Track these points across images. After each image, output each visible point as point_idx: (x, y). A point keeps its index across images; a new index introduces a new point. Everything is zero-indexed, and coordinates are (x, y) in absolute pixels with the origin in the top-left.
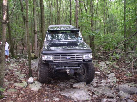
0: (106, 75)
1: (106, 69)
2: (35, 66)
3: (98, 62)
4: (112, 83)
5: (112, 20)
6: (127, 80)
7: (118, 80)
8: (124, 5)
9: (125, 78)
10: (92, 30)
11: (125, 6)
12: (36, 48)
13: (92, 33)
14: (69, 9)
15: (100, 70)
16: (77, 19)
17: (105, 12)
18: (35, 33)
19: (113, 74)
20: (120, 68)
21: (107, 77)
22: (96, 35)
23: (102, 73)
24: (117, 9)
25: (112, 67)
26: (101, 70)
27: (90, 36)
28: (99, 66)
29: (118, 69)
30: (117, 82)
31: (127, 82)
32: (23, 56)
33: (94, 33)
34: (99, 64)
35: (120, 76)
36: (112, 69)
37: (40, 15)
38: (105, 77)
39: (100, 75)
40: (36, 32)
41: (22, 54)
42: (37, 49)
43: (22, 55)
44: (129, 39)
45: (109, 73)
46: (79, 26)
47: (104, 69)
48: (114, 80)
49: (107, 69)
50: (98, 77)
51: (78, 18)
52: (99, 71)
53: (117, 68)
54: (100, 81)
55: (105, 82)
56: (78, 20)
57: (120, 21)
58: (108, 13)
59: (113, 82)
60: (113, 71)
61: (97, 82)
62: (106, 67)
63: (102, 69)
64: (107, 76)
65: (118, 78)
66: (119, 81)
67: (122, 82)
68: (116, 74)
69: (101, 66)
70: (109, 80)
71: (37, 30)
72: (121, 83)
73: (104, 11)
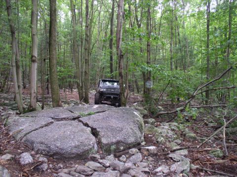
0: (168, 154)
1: (169, 137)
3: (156, 124)
4: (181, 175)
5: (185, 46)
6: (213, 166)
7: (194, 167)
8: (206, 21)
9: (208, 160)
10: (148, 63)
12: (33, 91)
13: (148, 66)
15: (157, 142)
16: (119, 38)
17: (174, 31)
18: (34, 61)
19: (185, 152)
20: (197, 138)
21: (171, 158)
22: (155, 71)
23: (160, 148)
24: (195, 27)
25: (183, 135)
26: (159, 140)
27: (144, 73)
28: (156, 131)
29: (195, 139)
30: (191, 170)
31: (213, 171)
32: (14, 106)
33: (150, 67)
34: (156, 128)
35: (199, 155)
36: (181, 140)
38: (166, 159)
39: (155, 152)
40: (34, 58)
42: (35, 92)
43: (13, 104)
45: (175, 148)
46: (121, 52)
47: (167, 137)
48: (185, 168)
49: (171, 138)
50: (151, 159)
51: (121, 37)
52: (154, 144)
53: (191, 137)
54: (155, 167)
55: (165, 171)
56: (121, 40)
58: (179, 34)
59: (182, 172)
60: (184, 143)
61: (147, 169)
62: (171, 133)
63: (162, 138)
64: (170, 156)
65: (194, 161)
66: (197, 169)
67: (202, 171)
68: (189, 151)
69: (161, 133)
70: (174, 167)
71: (36, 56)
72: (202, 174)
73: (172, 29)
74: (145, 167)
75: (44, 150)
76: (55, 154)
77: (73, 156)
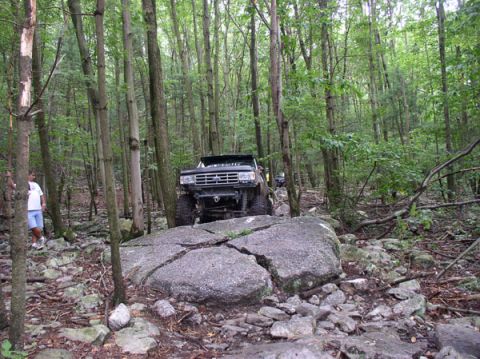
0: (388, 288)
1: (385, 265)
2: (135, 265)
3: (357, 243)
4: (412, 318)
5: (398, 92)
6: (464, 303)
7: (433, 306)
8: (437, 38)
9: (456, 296)
10: (331, 131)
11: (442, 39)
12: (136, 202)
13: (333, 139)
14: (247, 60)
15: (366, 272)
16: (278, 92)
17: (374, 62)
18: (134, 148)
19: (414, 285)
20: (436, 262)
21: (393, 295)
22: (347, 147)
23: (371, 282)
24: (416, 51)
25: (409, 258)
26: (369, 269)
27: (324, 151)
28: (361, 255)
29: (431, 264)
30: (427, 311)
31: (466, 310)
32: (92, 230)
33: (337, 139)
34: (360, 250)
35: (440, 289)
36: (407, 267)
37: (148, 83)
38: (386, 297)
39: (365, 288)
40: (134, 143)
41: (88, 224)
42: (140, 203)
44: (463, 155)
45: (397, 279)
46: (283, 116)
47: (381, 265)
48: (418, 307)
49: (389, 265)
50: (359, 298)
51: (281, 89)
52: (361, 276)
53: (425, 262)
54: (368, 310)
55: (385, 315)
56: (281, 95)
57: (427, 94)
58: (384, 66)
59: (413, 314)
60: (413, 271)
61: (356, 313)
62: (387, 257)
63: (373, 266)
64: (391, 291)
65: (430, 297)
66: (438, 309)
67: (446, 311)
68: (422, 284)
69: (370, 258)
70: (399, 307)
71: (138, 138)
72: (446, 316)
73: (371, 60)
74: (352, 311)
75: (189, 295)
76: (206, 300)
77: (236, 300)
